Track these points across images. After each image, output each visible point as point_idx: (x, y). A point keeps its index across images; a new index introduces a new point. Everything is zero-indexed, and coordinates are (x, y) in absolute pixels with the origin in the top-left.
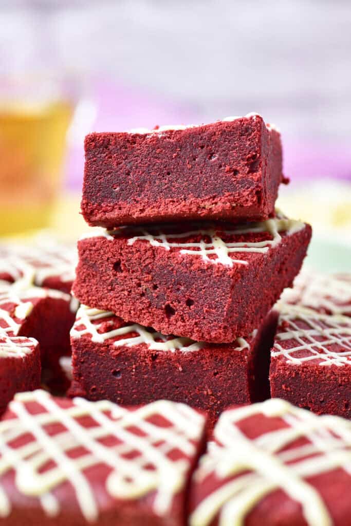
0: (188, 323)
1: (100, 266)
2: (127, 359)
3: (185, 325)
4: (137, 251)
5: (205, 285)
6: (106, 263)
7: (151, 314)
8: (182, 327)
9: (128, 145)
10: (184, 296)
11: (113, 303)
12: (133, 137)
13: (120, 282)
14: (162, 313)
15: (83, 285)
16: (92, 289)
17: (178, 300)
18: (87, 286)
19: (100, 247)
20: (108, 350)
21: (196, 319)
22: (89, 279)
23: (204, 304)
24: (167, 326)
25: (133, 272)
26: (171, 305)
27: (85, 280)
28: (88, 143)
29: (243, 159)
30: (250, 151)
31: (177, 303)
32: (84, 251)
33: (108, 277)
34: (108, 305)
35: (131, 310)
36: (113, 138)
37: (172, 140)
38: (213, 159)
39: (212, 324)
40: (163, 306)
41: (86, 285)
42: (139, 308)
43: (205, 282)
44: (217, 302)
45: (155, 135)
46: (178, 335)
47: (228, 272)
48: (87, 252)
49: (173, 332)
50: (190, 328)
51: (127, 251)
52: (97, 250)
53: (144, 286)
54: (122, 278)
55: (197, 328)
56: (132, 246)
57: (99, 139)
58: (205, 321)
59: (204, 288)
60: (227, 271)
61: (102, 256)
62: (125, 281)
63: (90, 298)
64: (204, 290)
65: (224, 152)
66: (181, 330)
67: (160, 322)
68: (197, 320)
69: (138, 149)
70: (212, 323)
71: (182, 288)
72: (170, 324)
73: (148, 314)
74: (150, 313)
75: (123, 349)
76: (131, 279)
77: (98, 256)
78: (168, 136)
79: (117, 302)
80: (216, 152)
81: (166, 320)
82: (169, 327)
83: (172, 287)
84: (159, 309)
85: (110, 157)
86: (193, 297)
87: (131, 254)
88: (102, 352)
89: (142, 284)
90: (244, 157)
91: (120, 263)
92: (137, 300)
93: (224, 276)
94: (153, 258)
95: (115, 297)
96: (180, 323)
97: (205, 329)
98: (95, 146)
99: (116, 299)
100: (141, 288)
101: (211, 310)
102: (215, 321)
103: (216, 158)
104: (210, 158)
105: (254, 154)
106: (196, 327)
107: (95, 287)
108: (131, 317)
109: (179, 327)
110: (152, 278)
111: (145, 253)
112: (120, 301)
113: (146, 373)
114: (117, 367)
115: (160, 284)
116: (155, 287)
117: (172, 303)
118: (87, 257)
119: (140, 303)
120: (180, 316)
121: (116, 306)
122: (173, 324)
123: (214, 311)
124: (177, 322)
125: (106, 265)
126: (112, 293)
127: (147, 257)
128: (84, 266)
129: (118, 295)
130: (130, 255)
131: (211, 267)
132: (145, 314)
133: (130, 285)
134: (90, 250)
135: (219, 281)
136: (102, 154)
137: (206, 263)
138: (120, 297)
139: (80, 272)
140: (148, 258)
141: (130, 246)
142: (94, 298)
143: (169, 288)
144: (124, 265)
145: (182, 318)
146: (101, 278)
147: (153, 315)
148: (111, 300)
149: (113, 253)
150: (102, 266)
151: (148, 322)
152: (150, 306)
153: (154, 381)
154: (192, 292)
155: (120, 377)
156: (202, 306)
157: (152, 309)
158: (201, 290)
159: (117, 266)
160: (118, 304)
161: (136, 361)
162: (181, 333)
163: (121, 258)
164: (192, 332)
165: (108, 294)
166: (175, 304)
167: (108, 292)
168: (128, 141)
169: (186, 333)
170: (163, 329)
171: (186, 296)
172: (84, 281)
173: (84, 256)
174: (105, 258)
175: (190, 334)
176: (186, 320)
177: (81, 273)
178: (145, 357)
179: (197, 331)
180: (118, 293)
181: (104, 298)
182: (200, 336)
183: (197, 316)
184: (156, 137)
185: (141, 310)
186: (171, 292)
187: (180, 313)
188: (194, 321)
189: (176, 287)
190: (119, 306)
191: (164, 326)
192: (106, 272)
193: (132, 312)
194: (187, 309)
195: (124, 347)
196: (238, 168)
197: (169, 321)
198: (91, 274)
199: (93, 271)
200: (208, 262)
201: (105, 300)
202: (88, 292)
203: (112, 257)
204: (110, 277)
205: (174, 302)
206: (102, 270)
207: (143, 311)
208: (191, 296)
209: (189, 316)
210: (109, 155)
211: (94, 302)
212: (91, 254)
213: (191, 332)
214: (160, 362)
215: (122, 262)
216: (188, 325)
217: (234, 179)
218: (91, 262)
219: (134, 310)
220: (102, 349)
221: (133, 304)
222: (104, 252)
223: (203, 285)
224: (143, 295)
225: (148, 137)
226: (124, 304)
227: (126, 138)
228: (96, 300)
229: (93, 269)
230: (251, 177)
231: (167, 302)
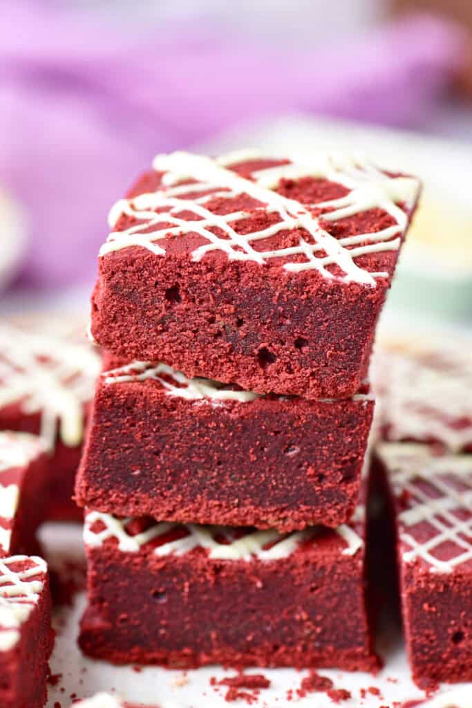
0: (299, 374)
1: (142, 296)
2: (175, 573)
3: (295, 378)
4: (209, 270)
5: (328, 317)
6: (154, 290)
7: (234, 364)
8: (288, 381)
9: (163, 411)
10: (292, 334)
11: (167, 350)
12: (172, 400)
13: (178, 318)
14: (252, 362)
15: (113, 325)
16: (129, 331)
17: (281, 341)
18: (119, 326)
19: (142, 267)
20: (145, 563)
21: (312, 368)
22: (123, 316)
23: (325, 345)
24: (263, 381)
25: (201, 302)
26: (270, 349)
27: (115, 317)
28: (101, 399)
29: (336, 462)
30: (349, 451)
31: (279, 345)
32: (113, 273)
33: (157, 311)
34: (158, 353)
35: (198, 359)
36: (142, 398)
37: (232, 416)
38: (291, 454)
39: (339, 374)
40: (256, 351)
41: (117, 325)
42: (213, 357)
43: (327, 312)
44: (349, 340)
45: (207, 403)
46: (282, 393)
47: (368, 296)
48: (120, 275)
49: (273, 390)
50: (302, 382)
51: (191, 269)
52: (139, 270)
53: (220, 323)
54: (181, 312)
55: (315, 382)
56: (200, 263)
57: (119, 396)
58: (328, 371)
59: (326, 321)
60: (368, 294)
61: (146, 279)
62: (188, 316)
63: (126, 345)
64: (326, 324)
65: (309, 447)
66: (288, 385)
67: (249, 375)
68: (314, 370)
69: (178, 420)
70: (340, 371)
71: (288, 322)
72: (266, 378)
73: (228, 365)
74: (230, 361)
75: (169, 559)
76: (199, 312)
77: (139, 280)
78: (228, 408)
79: (174, 349)
80: (296, 443)
81: (261, 371)
82: (266, 383)
83: (270, 323)
84: (248, 355)
85: (133, 425)
86: (306, 334)
87: (196, 274)
88: (136, 565)
89: (217, 319)
90: (339, 458)
91: (178, 289)
92: (209, 343)
93: (362, 302)
94: (236, 279)
95: (169, 342)
96: (284, 375)
97: (327, 381)
98: (112, 405)
99: (172, 344)
100: (216, 325)
101: (338, 352)
102: (346, 369)
103: (295, 451)
104: (287, 451)
105: (355, 455)
106: (313, 379)
107: (134, 328)
108: (200, 370)
109: (284, 382)
110: (236, 309)
111: (223, 272)
112: (180, 347)
113: (205, 592)
114: (160, 586)
115: (249, 318)
116: (240, 323)
117: (270, 345)
118: (118, 283)
119: (214, 348)
120: (285, 363)
121: (173, 355)
122: (273, 377)
123: (343, 353)
124: (279, 373)
125: (152, 293)
126: (164, 336)
127: (226, 277)
128: (114, 297)
129: (175, 338)
130: (195, 277)
131: (338, 287)
132: (222, 364)
133: (196, 321)
134: (124, 272)
135: (352, 309)
136: (121, 419)
137: (330, 282)
138: (179, 341)
139: (108, 305)
140: (227, 280)
141: (194, 263)
142: (133, 344)
143: (265, 324)
144: (186, 291)
145: (289, 368)
146: (143, 313)
147: (237, 365)
148: (163, 346)
149: (165, 275)
150: (146, 295)
151: (230, 376)
152: (231, 351)
153: (218, 604)
154: (306, 327)
155: (163, 600)
156: (323, 346)
157: (235, 355)
158: (321, 323)
159: (172, 295)
160: (176, 351)
161: (189, 576)
162: (287, 391)
163: (180, 281)
164: (306, 387)
165: (159, 337)
166: (276, 346)
167: (157, 335)
168: (165, 406)
169: (295, 390)
170: (257, 386)
171: (296, 335)
172: (115, 320)
173: (113, 281)
174: (151, 282)
175: (301, 389)
176: (295, 370)
177: (108, 308)
178: (204, 570)
179: (315, 385)
180: (175, 334)
181: (151, 344)
182: (319, 393)
183: (314, 362)
184: (209, 406)
185: (216, 358)
186: (268, 329)
187: (286, 359)
188: (309, 371)
189: (278, 322)
190: (177, 354)
191: (258, 381)
192: (152, 303)
193: (201, 362)
194: (296, 353)
195: (170, 556)
196: (328, 473)
197: (265, 372)
198: (126, 308)
199: (130, 304)
200: (334, 281)
201: (153, 346)
202: (121, 336)
203: (163, 281)
204: (160, 311)
205: (273, 344)
206: (147, 301)
207: (220, 361)
208: (303, 334)
209: (301, 364)
210: (131, 422)
211: (133, 352)
212: (126, 278)
213: (303, 388)
214: (227, 577)
215: (181, 287)
216: (300, 377)
217: (317, 488)
218: (125, 290)
219: (204, 359)
220: (137, 560)
221: (203, 350)
222: (150, 274)
223: (324, 317)
224: (219, 334)
225: (196, 404)
226: (187, 350)
227: (161, 401)
228: (137, 347)
229: (130, 301)
230: (343, 488)
231: (262, 345)
